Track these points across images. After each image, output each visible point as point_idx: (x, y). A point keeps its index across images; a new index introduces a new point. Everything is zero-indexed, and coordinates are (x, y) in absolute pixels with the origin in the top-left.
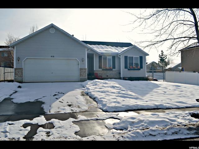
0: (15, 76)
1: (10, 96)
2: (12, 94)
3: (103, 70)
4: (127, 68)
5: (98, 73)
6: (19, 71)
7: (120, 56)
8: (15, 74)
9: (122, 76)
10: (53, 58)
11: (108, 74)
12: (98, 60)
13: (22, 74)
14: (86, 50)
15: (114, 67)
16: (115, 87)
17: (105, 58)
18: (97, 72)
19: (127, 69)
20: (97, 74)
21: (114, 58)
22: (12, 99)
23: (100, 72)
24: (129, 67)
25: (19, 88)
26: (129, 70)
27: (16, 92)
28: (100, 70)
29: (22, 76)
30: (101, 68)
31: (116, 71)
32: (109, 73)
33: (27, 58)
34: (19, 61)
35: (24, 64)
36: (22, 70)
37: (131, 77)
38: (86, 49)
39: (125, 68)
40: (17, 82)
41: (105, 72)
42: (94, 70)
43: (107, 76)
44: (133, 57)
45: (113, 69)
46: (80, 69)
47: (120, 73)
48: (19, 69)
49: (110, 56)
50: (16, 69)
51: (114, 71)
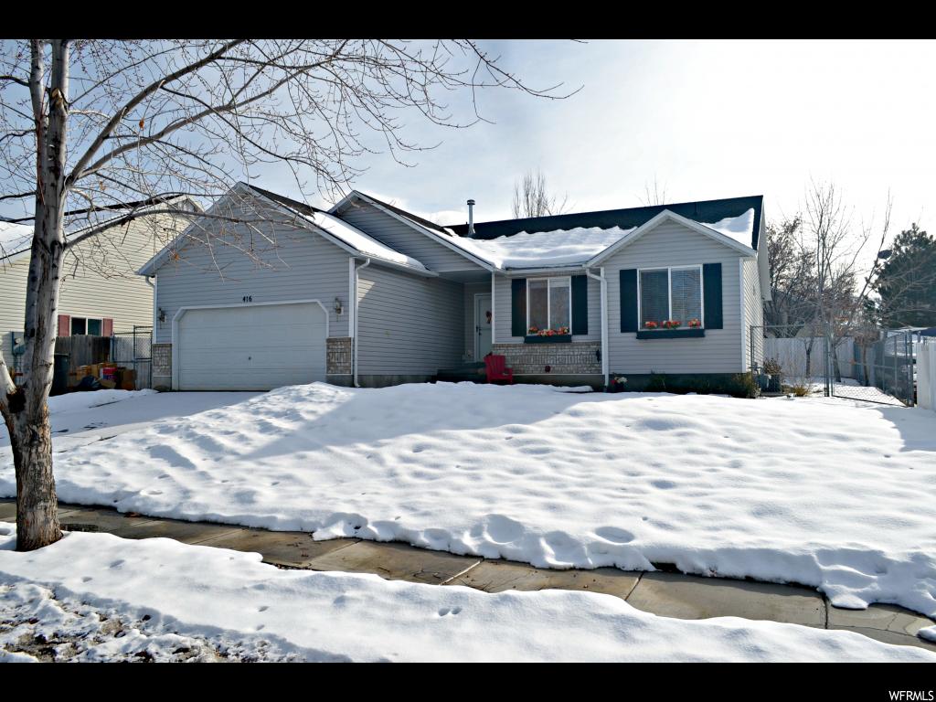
0: (154, 373)
3: (529, 341)
4: (635, 330)
5: (508, 354)
6: (161, 355)
7: (598, 273)
8: (154, 363)
9: (605, 370)
10: (249, 304)
11: (550, 362)
12: (509, 298)
13: (168, 363)
14: (351, 265)
15: (581, 327)
17: (540, 286)
18: (501, 353)
19: (634, 334)
20: (502, 359)
21: (580, 282)
23: (517, 352)
24: (643, 325)
26: (641, 336)
28: (520, 340)
29: (170, 370)
30: (523, 333)
31: (588, 344)
32: (556, 356)
33: (186, 311)
34: (162, 319)
35: (173, 326)
36: (170, 351)
37: (651, 375)
38: (351, 260)
39: (623, 330)
40: (157, 389)
41: (539, 349)
42: (493, 341)
43: (548, 369)
44: (665, 274)
45: (578, 339)
46: (329, 341)
48: (163, 346)
49: (565, 274)
50: (154, 347)
51: (578, 344)
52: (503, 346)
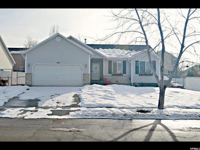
0: (26, 81)
1: (18, 95)
2: (20, 94)
3: (113, 75)
4: (138, 74)
5: (108, 78)
6: (29, 76)
7: (130, 61)
8: (26, 78)
9: (132, 82)
10: (59, 64)
12: (108, 65)
13: (32, 79)
14: (89, 57)
15: (124, 72)
16: (106, 91)
17: (115, 63)
18: (106, 77)
20: (106, 79)
21: (124, 62)
22: (19, 97)
23: (110, 77)
24: (140, 73)
25: (27, 90)
26: (140, 75)
27: (24, 93)
28: (110, 75)
29: (32, 80)
30: (111, 73)
31: (126, 76)
32: (119, 78)
33: (36, 65)
34: (29, 67)
35: (33, 69)
36: (32, 75)
37: (142, 83)
38: (89, 55)
40: (28, 85)
41: (115, 77)
42: (104, 75)
43: (117, 81)
44: (145, 62)
45: (124, 75)
46: (84, 74)
47: (130, 79)
48: (29, 74)
49: (121, 60)
50: (26, 74)
51: (124, 76)
52: (106, 76)
